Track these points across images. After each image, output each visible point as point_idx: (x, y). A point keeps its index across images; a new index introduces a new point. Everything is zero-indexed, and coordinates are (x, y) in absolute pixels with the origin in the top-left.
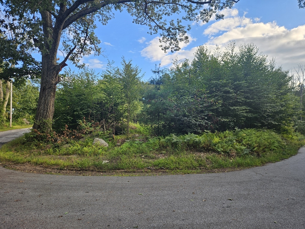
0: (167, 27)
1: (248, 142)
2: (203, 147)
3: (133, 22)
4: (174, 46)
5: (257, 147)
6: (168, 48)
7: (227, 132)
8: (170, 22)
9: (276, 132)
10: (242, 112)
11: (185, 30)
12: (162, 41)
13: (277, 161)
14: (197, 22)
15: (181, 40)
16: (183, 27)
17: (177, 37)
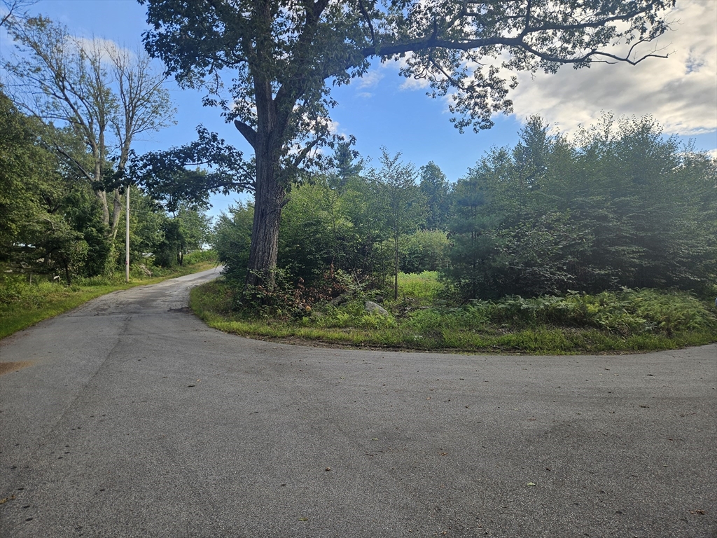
0: (467, 82)
1: (646, 312)
2: (574, 319)
3: (400, 75)
4: (480, 120)
5: (665, 321)
6: (468, 124)
7: (606, 293)
8: (475, 72)
9: (696, 297)
10: (632, 256)
11: (506, 87)
12: (455, 111)
13: (704, 344)
14: (533, 74)
15: (496, 107)
16: (500, 81)
17: (487, 101)
